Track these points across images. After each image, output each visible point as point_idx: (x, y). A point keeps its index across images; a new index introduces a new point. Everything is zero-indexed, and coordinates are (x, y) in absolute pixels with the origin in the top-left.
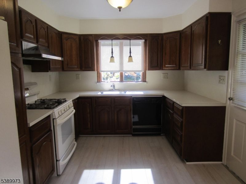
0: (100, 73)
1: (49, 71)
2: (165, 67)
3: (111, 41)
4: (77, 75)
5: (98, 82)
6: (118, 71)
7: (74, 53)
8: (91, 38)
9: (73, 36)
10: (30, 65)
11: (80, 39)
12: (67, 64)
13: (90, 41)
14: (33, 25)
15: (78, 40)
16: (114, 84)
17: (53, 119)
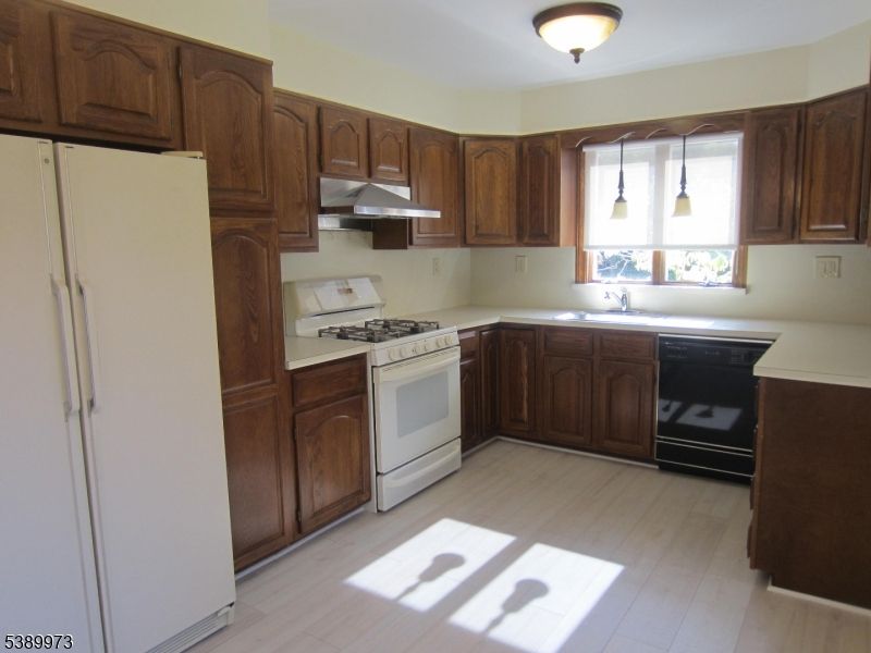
0: (585, 253)
1: (409, 247)
2: (809, 230)
3: (619, 147)
4: (519, 259)
5: (577, 282)
6: (647, 247)
7: (499, 191)
8: (550, 144)
9: (496, 144)
10: (368, 230)
11: (520, 152)
12: (477, 227)
13: (549, 153)
14: (358, 136)
15: (512, 153)
16: (624, 290)
17: (373, 367)
